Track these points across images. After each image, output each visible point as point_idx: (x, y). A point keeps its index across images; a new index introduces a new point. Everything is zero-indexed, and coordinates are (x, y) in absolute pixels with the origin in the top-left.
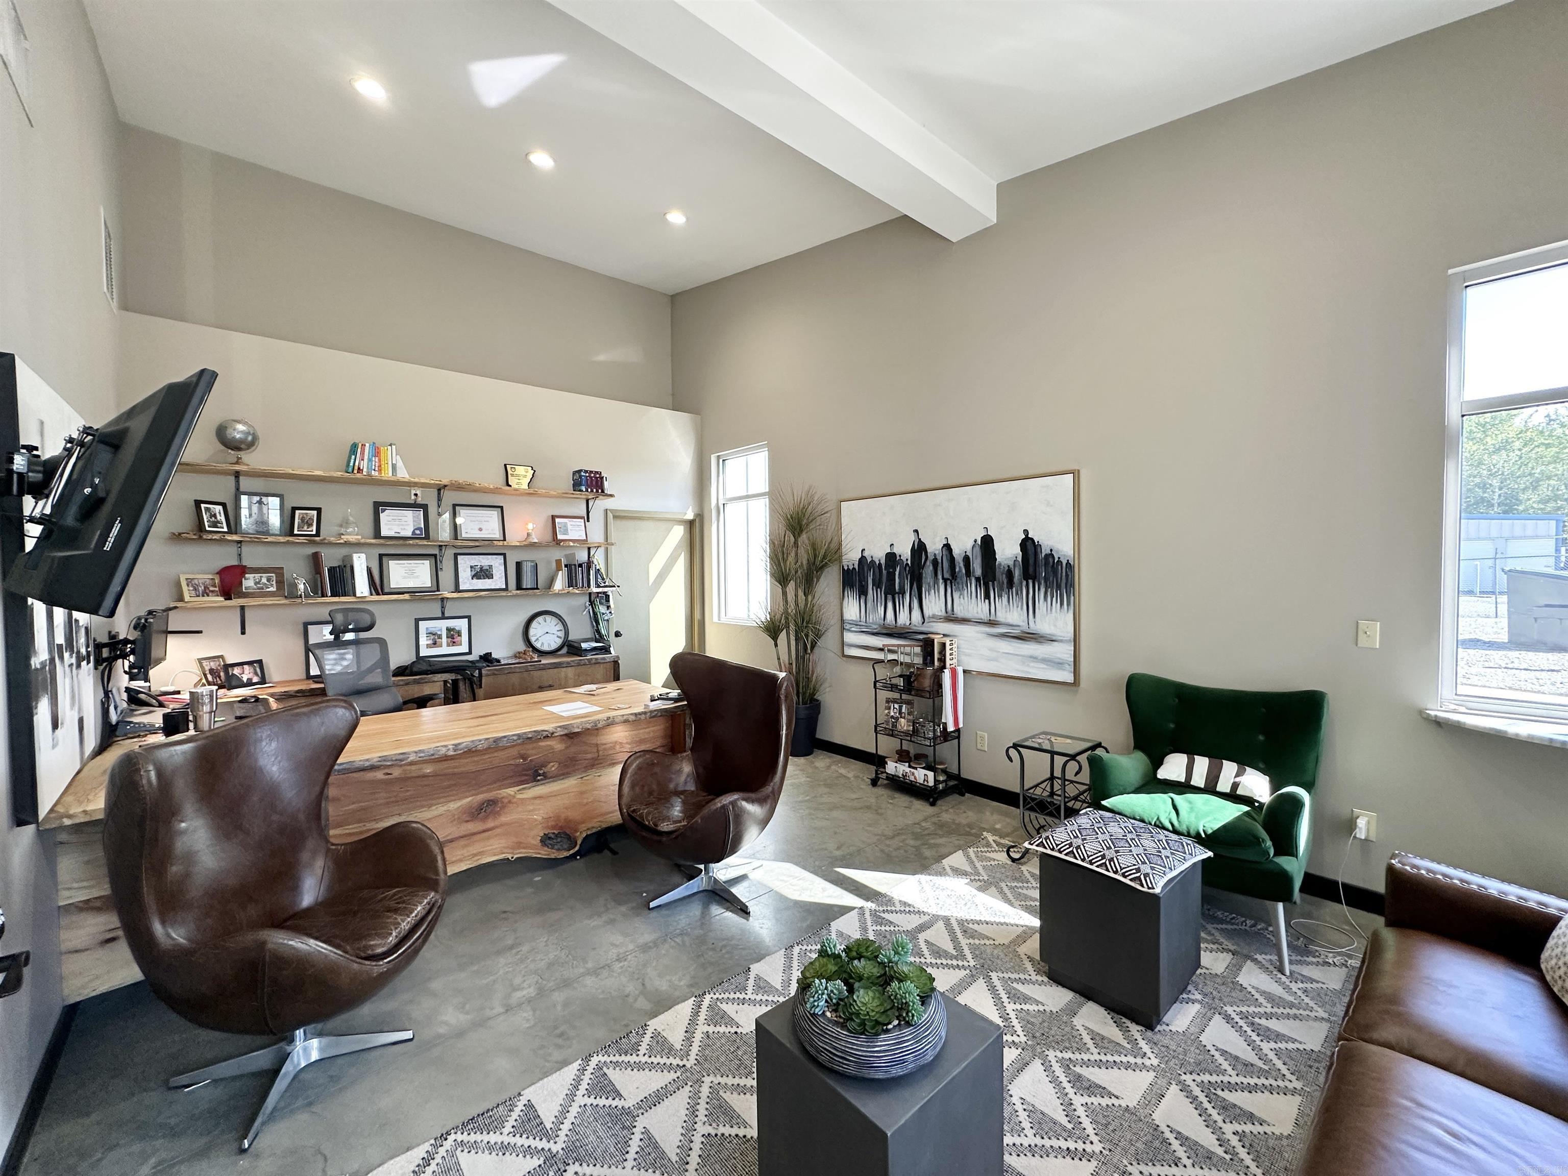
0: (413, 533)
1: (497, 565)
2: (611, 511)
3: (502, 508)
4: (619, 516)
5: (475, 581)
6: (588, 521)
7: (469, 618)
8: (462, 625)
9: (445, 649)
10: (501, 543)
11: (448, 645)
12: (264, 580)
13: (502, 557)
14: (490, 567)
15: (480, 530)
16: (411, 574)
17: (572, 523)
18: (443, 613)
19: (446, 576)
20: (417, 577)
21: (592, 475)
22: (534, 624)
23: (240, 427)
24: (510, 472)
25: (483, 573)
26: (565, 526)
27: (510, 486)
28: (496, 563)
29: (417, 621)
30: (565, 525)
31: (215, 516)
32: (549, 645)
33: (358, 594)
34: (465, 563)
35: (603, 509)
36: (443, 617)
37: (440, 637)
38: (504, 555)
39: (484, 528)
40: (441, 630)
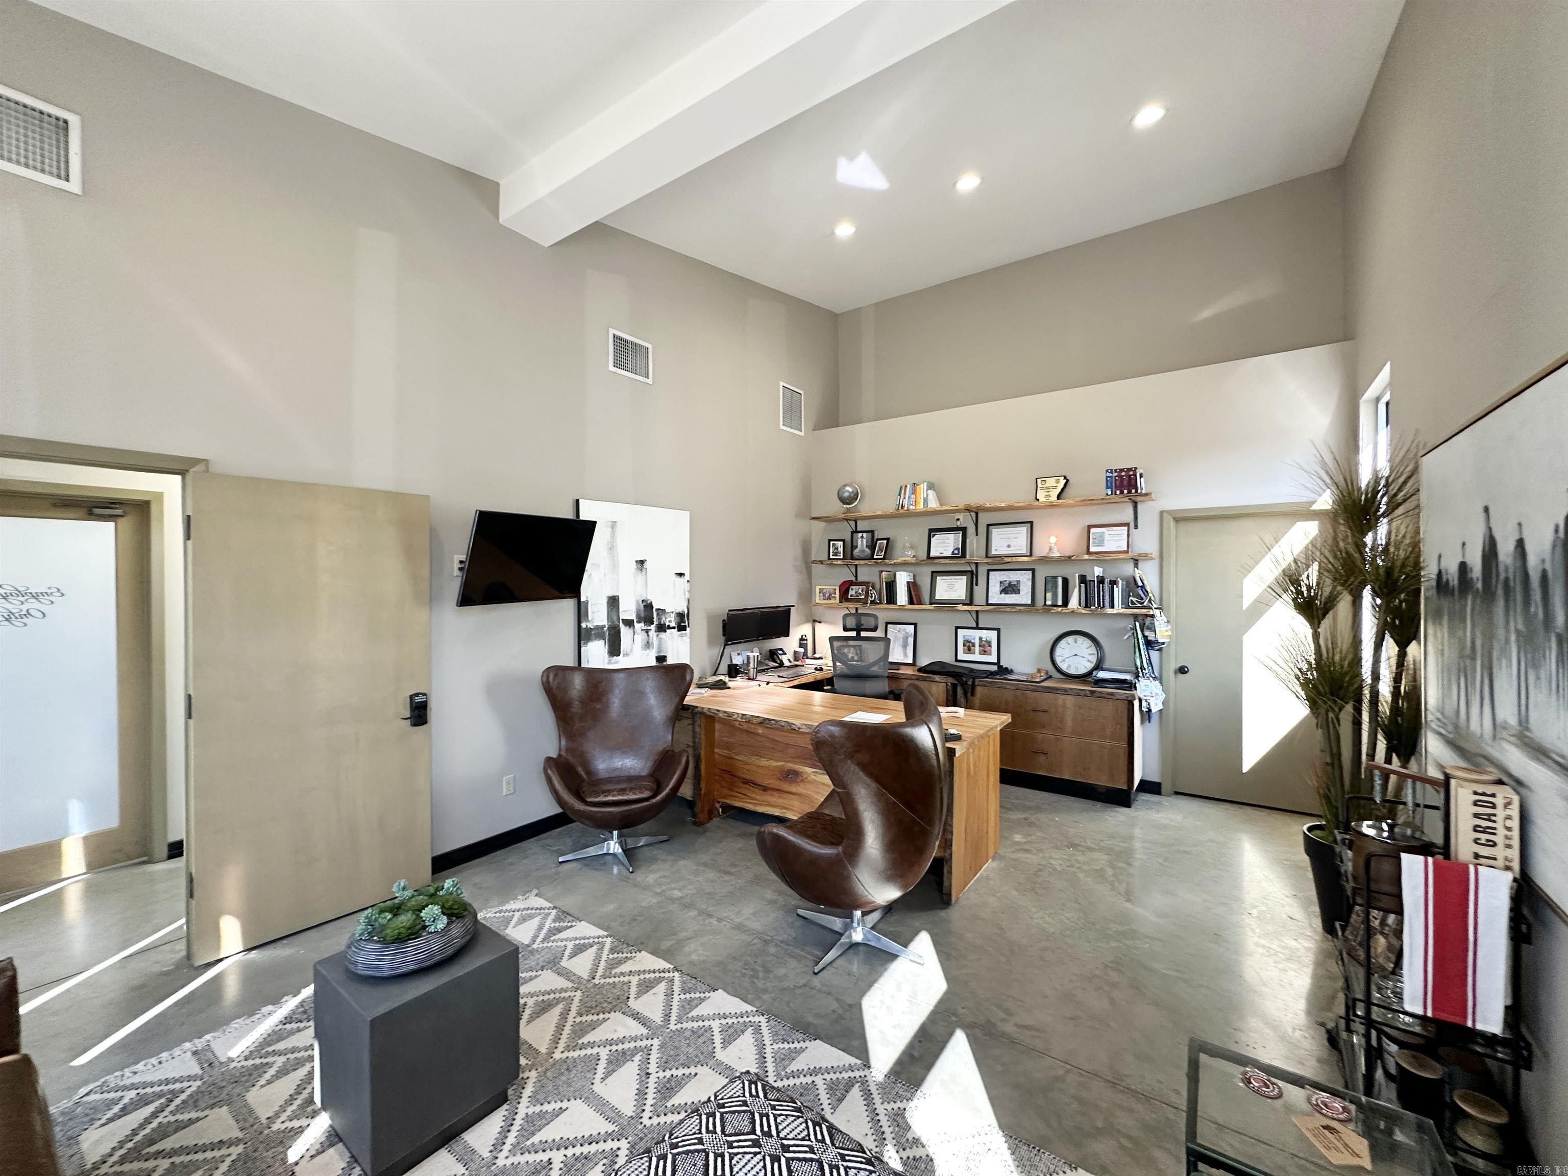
0: (953, 553)
1: (1025, 580)
2: (1169, 512)
3: (1031, 523)
4: (1182, 518)
5: (1003, 595)
6: (1136, 527)
7: (998, 630)
8: (993, 635)
9: (977, 657)
10: (1026, 559)
11: (980, 654)
12: (860, 591)
13: (1030, 573)
14: (1018, 582)
15: (1009, 546)
16: (951, 587)
17: (1110, 532)
18: (977, 623)
19: (979, 591)
20: (955, 591)
21: (1123, 474)
22: (1063, 643)
23: (848, 488)
24: (1040, 485)
25: (1010, 588)
26: (1101, 537)
27: (1038, 500)
28: (1024, 579)
29: (957, 628)
30: (1102, 535)
31: (837, 549)
32: (1077, 668)
33: (899, 603)
34: (996, 578)
35: (1157, 512)
36: (977, 628)
37: (974, 645)
38: (1033, 571)
39: (1011, 544)
40: (974, 639)
